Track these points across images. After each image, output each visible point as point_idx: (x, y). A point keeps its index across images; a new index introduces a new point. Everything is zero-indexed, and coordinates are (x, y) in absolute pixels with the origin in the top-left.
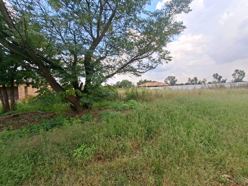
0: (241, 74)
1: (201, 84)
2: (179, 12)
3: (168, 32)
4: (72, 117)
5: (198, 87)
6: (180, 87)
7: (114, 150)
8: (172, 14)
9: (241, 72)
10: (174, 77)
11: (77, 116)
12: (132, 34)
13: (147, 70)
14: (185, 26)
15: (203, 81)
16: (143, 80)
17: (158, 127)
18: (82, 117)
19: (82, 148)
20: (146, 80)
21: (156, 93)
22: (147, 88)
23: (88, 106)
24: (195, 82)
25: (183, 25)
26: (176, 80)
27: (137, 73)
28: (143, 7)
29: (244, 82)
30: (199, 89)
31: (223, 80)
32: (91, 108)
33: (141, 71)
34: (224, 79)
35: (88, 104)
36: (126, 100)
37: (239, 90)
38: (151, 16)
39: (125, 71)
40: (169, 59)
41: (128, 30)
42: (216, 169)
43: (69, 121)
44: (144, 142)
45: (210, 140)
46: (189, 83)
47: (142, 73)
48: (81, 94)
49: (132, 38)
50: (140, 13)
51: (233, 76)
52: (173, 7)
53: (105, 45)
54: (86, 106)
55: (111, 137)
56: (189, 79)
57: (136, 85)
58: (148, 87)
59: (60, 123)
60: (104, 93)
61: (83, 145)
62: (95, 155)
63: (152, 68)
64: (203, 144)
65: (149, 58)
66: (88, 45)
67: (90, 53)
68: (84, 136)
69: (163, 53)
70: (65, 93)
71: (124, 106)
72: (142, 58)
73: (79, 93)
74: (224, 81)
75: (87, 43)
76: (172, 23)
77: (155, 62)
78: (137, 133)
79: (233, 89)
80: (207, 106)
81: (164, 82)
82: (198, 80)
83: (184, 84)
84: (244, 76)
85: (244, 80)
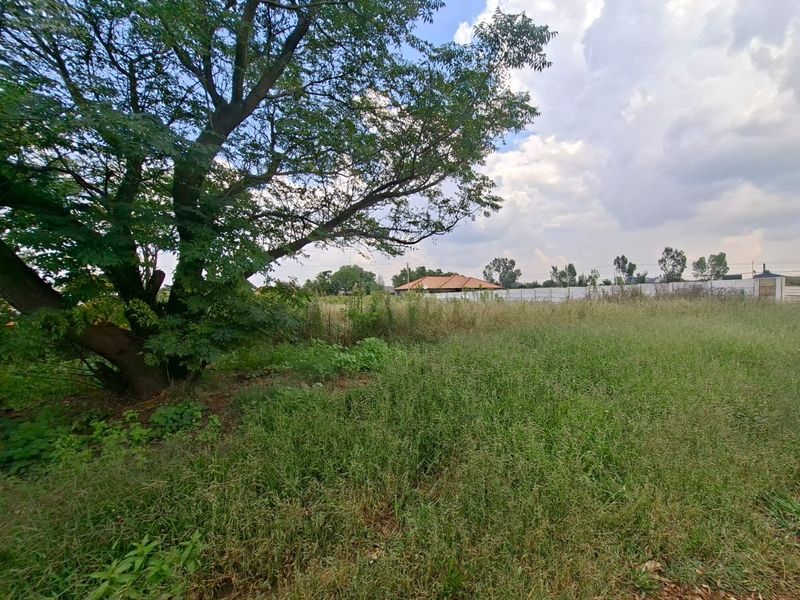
0: (679, 261)
1: (586, 285)
2: (518, 62)
3: (489, 118)
4: (106, 418)
5: (578, 293)
6: (528, 294)
7: (291, 540)
8: (496, 64)
9: (679, 254)
10: (513, 263)
11: (128, 414)
12: (372, 109)
13: (422, 235)
14: (534, 109)
15: (590, 277)
16: (414, 269)
17: (456, 432)
18: (154, 418)
19: (141, 554)
20: (423, 268)
21: (455, 312)
22: (428, 295)
23: (185, 367)
24: (569, 278)
25: (531, 104)
26: (518, 273)
27: (389, 242)
28: (407, 25)
29: (684, 281)
30: (580, 301)
31: (638, 275)
32: (198, 374)
33: (403, 236)
34: (642, 274)
35: (184, 358)
36: (350, 341)
37: (676, 303)
38: (432, 59)
39: (348, 234)
40: (494, 204)
41: (357, 93)
42: (625, 550)
43: (83, 437)
44: (407, 493)
45: (609, 459)
46: (555, 280)
47: (405, 243)
48: (152, 319)
49: (373, 121)
50: (397, 41)
51: (662, 265)
52: (499, 43)
53: (268, 133)
54: (176, 369)
55: (278, 488)
56: (555, 269)
57: (389, 283)
58: (431, 291)
59: (34, 452)
60: (260, 316)
61: (146, 540)
62: (203, 574)
63: (439, 227)
64: (590, 473)
65: (429, 196)
66: (198, 124)
67: (200, 155)
68: (151, 497)
69: (473, 182)
70: (69, 317)
71: (340, 361)
72: (406, 193)
73: (142, 315)
74: (642, 280)
75: (193, 116)
76: (500, 92)
77: (451, 211)
78: (383, 463)
79: (661, 303)
80: (599, 354)
81: (482, 277)
82: (579, 274)
83: (541, 283)
84: (684, 266)
85: (685, 279)
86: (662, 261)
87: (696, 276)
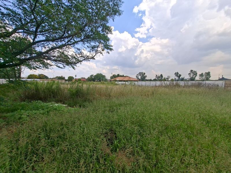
0: (195, 74)
1: (166, 81)
6: (148, 83)
9: (195, 72)
10: (145, 73)
15: (167, 78)
16: (116, 75)
20: (119, 74)
24: (161, 78)
26: (146, 76)
29: (196, 80)
31: (182, 78)
46: (156, 79)
56: (157, 76)
58: (120, 81)
74: (182, 80)
82: (164, 77)
83: (152, 79)
84: (196, 75)
86: (189, 74)
87: (200, 78)
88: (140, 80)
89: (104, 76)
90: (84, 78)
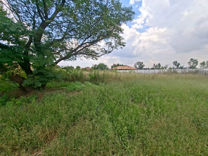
0: (195, 62)
1: (163, 69)
9: (195, 60)
10: (142, 63)
15: (165, 67)
16: (116, 64)
20: (119, 64)
22: (119, 71)
24: (158, 67)
26: (144, 65)
34: (182, 66)
46: (154, 68)
51: (189, 64)
56: (154, 65)
74: (182, 68)
81: (134, 67)
82: (161, 66)
83: (150, 68)
84: (197, 64)
85: (197, 68)
87: (201, 67)
88: (138, 68)
89: (106, 65)
90: (89, 68)
